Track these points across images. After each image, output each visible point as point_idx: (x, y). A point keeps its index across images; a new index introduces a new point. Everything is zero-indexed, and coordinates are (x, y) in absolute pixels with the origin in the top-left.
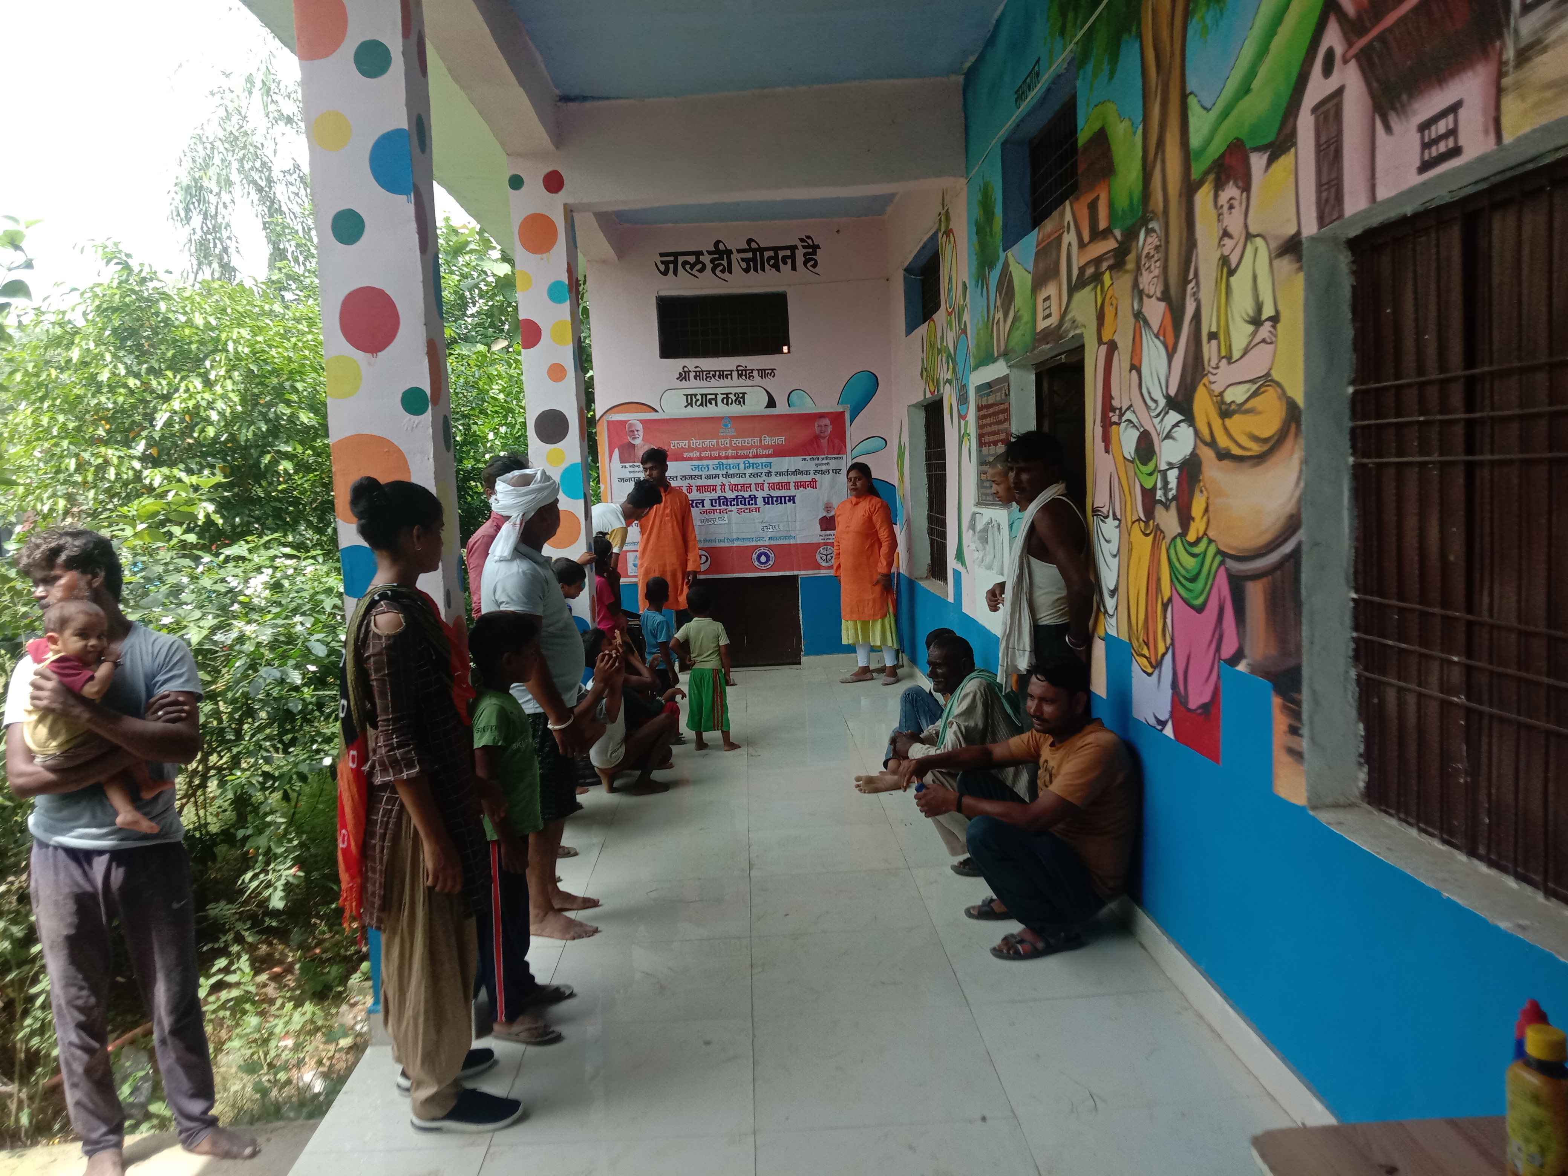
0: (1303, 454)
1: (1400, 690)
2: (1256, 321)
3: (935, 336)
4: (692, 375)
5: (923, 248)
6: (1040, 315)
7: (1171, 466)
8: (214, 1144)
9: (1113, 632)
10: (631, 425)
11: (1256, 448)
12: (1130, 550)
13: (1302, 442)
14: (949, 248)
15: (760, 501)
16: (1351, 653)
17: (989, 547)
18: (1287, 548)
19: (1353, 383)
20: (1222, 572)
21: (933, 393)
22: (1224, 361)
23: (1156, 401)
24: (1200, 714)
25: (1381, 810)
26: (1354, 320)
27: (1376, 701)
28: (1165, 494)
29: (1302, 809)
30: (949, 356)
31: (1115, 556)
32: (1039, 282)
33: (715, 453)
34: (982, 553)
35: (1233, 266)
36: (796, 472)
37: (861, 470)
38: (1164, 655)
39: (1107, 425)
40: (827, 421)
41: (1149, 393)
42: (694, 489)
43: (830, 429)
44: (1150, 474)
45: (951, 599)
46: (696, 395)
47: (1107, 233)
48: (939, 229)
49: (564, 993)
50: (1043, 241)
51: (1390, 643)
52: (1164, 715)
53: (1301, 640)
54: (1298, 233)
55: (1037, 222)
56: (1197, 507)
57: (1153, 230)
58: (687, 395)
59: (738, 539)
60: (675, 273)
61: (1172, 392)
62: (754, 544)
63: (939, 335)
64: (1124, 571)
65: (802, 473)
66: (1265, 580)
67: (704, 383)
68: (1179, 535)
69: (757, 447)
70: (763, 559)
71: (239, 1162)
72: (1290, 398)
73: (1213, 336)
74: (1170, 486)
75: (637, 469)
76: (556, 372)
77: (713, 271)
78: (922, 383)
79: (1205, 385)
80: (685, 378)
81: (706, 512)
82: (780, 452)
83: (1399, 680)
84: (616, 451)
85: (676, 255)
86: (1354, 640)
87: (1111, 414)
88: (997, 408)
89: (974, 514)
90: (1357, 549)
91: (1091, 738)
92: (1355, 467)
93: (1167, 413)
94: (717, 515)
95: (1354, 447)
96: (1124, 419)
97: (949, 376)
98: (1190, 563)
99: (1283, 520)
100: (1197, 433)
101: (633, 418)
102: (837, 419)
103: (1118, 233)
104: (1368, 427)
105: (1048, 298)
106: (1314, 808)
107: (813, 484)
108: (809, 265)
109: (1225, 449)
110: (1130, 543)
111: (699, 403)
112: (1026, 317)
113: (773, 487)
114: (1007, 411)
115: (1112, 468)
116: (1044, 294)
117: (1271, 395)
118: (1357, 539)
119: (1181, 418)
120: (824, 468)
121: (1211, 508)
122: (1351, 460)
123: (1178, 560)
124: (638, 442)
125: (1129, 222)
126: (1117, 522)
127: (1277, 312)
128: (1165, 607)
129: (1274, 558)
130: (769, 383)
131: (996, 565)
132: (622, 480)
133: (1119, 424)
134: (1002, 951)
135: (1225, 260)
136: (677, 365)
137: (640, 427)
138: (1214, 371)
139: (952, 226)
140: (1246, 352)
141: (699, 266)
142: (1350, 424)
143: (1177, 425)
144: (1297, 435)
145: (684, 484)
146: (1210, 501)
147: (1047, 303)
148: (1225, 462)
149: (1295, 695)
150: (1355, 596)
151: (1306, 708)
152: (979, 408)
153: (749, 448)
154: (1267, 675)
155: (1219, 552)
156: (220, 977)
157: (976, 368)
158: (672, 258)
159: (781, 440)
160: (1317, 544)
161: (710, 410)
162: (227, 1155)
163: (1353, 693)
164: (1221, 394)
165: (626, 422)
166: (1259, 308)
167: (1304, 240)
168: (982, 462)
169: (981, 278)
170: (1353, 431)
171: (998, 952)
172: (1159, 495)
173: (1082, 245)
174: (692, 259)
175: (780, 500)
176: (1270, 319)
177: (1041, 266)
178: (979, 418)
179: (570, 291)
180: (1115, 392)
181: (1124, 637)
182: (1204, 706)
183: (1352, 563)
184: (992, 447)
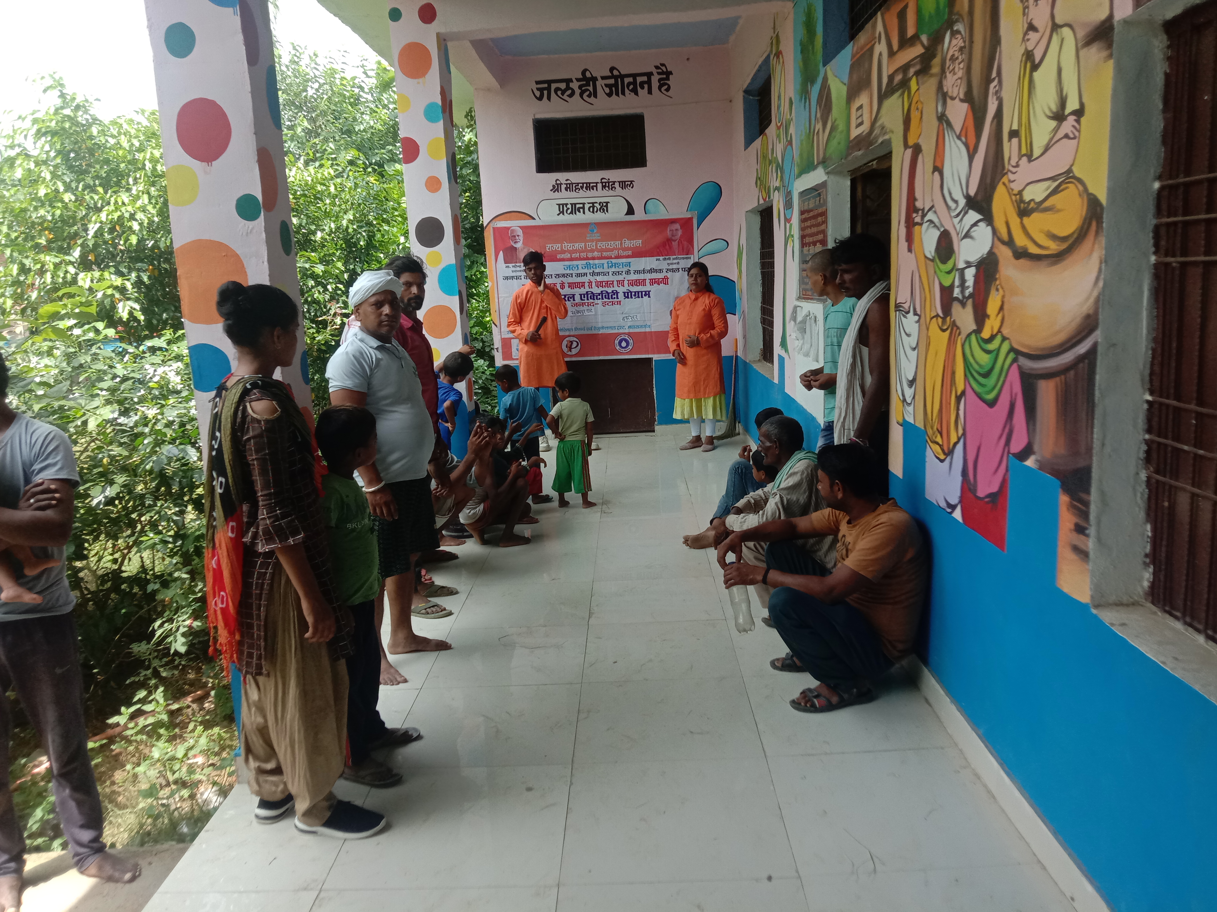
0: (1104, 252)
1: (1193, 496)
2: (1059, 117)
3: (767, 149)
4: (563, 187)
5: (758, 71)
6: (853, 123)
7: (969, 265)
8: (100, 868)
9: (910, 419)
10: (513, 231)
11: (1054, 247)
12: (928, 345)
13: (1103, 240)
14: (779, 68)
15: (621, 295)
16: (1142, 455)
17: (807, 336)
18: (1082, 349)
19: (1160, 178)
20: (1015, 371)
21: (764, 200)
22: (1025, 159)
23: (956, 202)
24: (987, 503)
25: (1166, 611)
26: (1165, 110)
27: (1166, 504)
28: (962, 292)
29: (1083, 607)
30: (778, 165)
31: (914, 349)
32: (852, 94)
33: (583, 255)
34: (801, 342)
35: (1037, 61)
36: (651, 271)
37: (701, 268)
38: (956, 444)
39: (910, 224)
40: (677, 226)
41: (950, 194)
42: (566, 285)
43: (680, 233)
44: (949, 272)
45: (776, 381)
46: (567, 204)
47: (916, 38)
48: (771, 51)
49: (412, 736)
50: (857, 53)
51: (1186, 448)
52: (954, 500)
53: (1092, 442)
54: (1111, 17)
55: (852, 37)
56: (992, 307)
57: (958, 32)
58: (559, 205)
59: (603, 328)
60: (549, 98)
61: (972, 192)
62: (616, 331)
63: (770, 147)
64: (922, 364)
65: (656, 271)
66: (1058, 379)
67: (574, 194)
68: (974, 331)
69: (618, 249)
70: (624, 344)
71: (119, 885)
72: (1091, 194)
73: (1014, 134)
74: (967, 284)
75: (518, 269)
76: (433, 184)
77: (581, 95)
78: (757, 190)
79: (1004, 184)
80: (557, 190)
81: (577, 305)
82: (638, 254)
83: (1193, 485)
84: (501, 253)
85: (549, 82)
86: (1147, 442)
87: (914, 215)
88: (815, 212)
89: (796, 307)
90: (1154, 350)
91: (884, 518)
92: (1156, 266)
93: (966, 213)
94: (585, 308)
95: (1157, 245)
96: (926, 219)
97: (777, 184)
98: (984, 359)
99: (1078, 320)
100: (995, 232)
101: (514, 224)
102: (686, 224)
103: (924, 38)
104: (1175, 224)
105: (860, 107)
106: (1097, 606)
107: (665, 281)
108: (663, 89)
109: (1022, 247)
110: (928, 337)
111: (569, 211)
112: (841, 127)
113: (633, 283)
114: (824, 214)
115: (914, 266)
116: (857, 104)
117: (1072, 191)
118: (1155, 340)
119: (980, 217)
120: (675, 266)
121: (1006, 307)
122: (1153, 259)
123: (973, 356)
124: (519, 245)
125: (936, 27)
126: (917, 318)
127: (1082, 105)
128: (958, 399)
129: (1068, 357)
130: (628, 193)
131: (812, 353)
132: (507, 278)
133: (921, 224)
134: (800, 704)
135: (1029, 55)
136: (551, 178)
137: (520, 232)
138: (1014, 170)
139: (781, 48)
140: (1047, 149)
141: (569, 92)
142: (1154, 222)
143: (975, 224)
144: (1097, 233)
145: (558, 281)
146: (1006, 300)
147: (860, 112)
148: (1022, 261)
149: (1083, 496)
150: (1149, 398)
151: (1093, 510)
152: (802, 213)
153: (612, 250)
154: (1056, 473)
155: (1012, 349)
156: (138, 706)
157: (800, 175)
158: (546, 85)
159: (638, 243)
160: (1114, 345)
161: (579, 218)
162: (110, 879)
163: (1142, 494)
164: (1020, 193)
165: (508, 228)
166: (1063, 102)
167: (1115, 24)
168: (803, 261)
169: (805, 93)
170: (1157, 230)
171: (796, 704)
172: (957, 292)
173: (892, 54)
174: (563, 86)
175: (638, 295)
176: (1074, 113)
177: (855, 77)
178: (802, 221)
179: (444, 111)
180: (918, 194)
181: (920, 424)
182: (990, 495)
183: (1148, 366)
184: (812, 247)
